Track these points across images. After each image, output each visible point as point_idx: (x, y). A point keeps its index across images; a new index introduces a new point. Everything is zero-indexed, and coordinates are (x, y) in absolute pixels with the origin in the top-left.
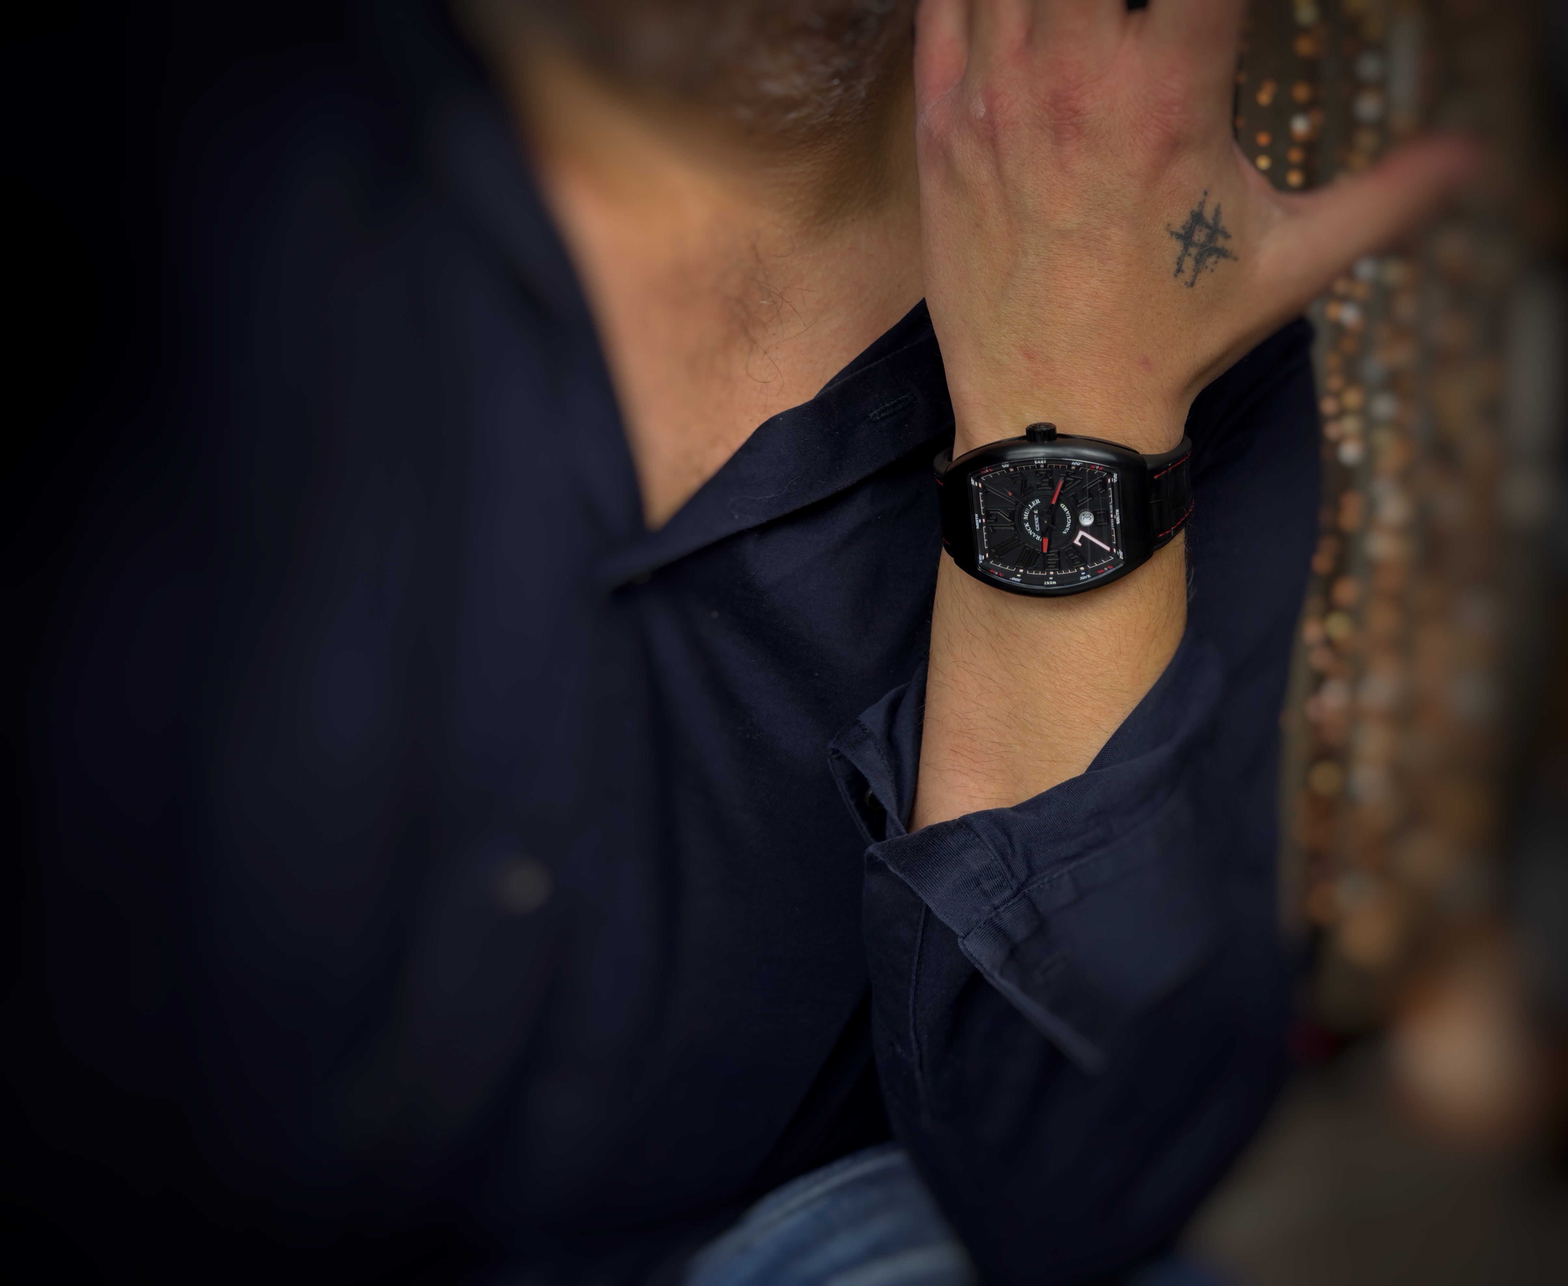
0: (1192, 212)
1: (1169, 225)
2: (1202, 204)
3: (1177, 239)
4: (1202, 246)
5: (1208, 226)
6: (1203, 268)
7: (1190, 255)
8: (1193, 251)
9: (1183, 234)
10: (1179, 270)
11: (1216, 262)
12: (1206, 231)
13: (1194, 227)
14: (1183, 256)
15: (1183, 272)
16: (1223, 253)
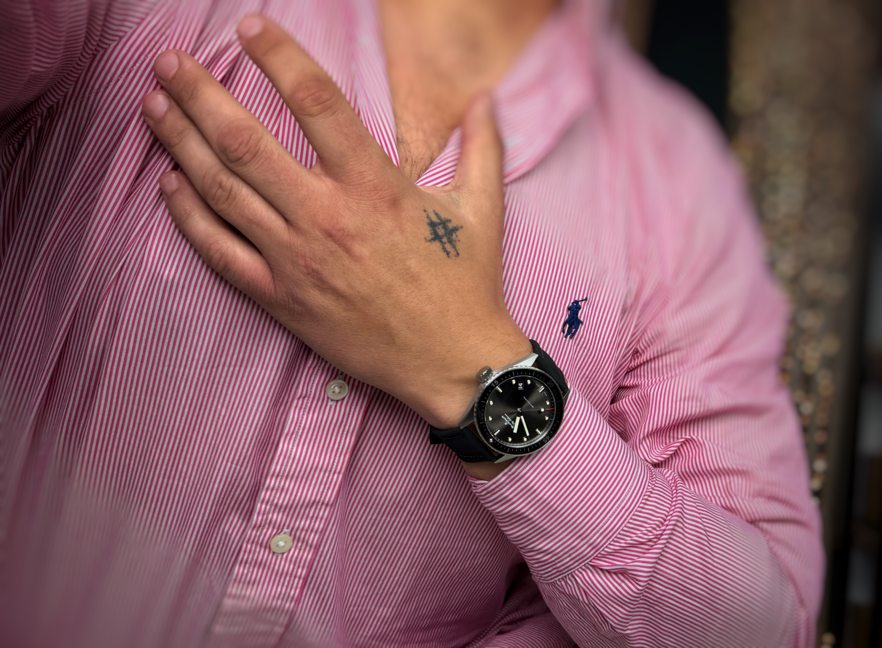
0: (428, 224)
1: (425, 239)
2: (428, 217)
3: (434, 240)
4: (446, 234)
5: (440, 224)
6: (455, 243)
7: (445, 243)
8: (445, 240)
9: (434, 237)
10: (448, 254)
11: (457, 236)
12: (440, 227)
13: (435, 230)
14: (443, 246)
15: (450, 252)
16: (455, 229)
